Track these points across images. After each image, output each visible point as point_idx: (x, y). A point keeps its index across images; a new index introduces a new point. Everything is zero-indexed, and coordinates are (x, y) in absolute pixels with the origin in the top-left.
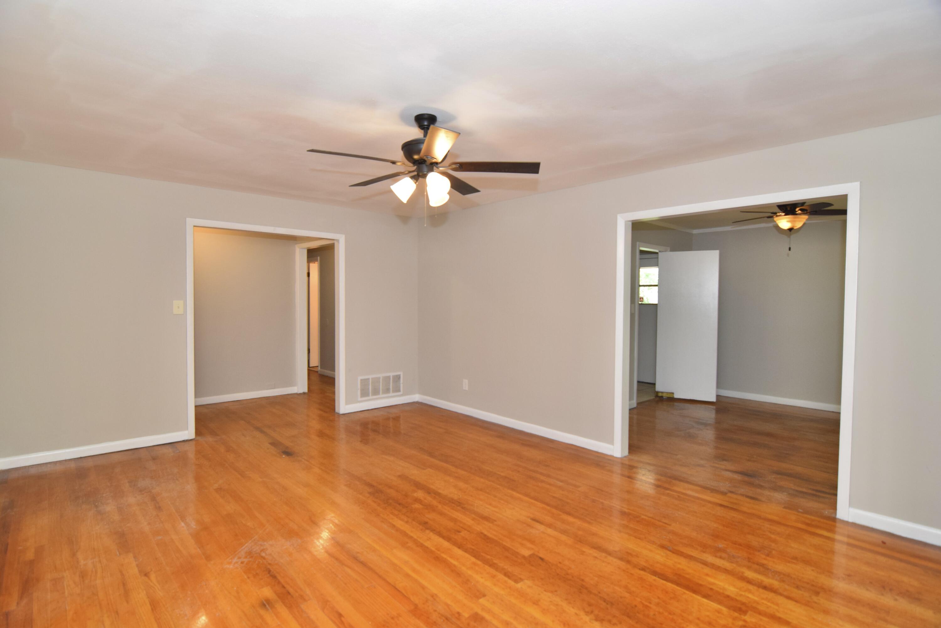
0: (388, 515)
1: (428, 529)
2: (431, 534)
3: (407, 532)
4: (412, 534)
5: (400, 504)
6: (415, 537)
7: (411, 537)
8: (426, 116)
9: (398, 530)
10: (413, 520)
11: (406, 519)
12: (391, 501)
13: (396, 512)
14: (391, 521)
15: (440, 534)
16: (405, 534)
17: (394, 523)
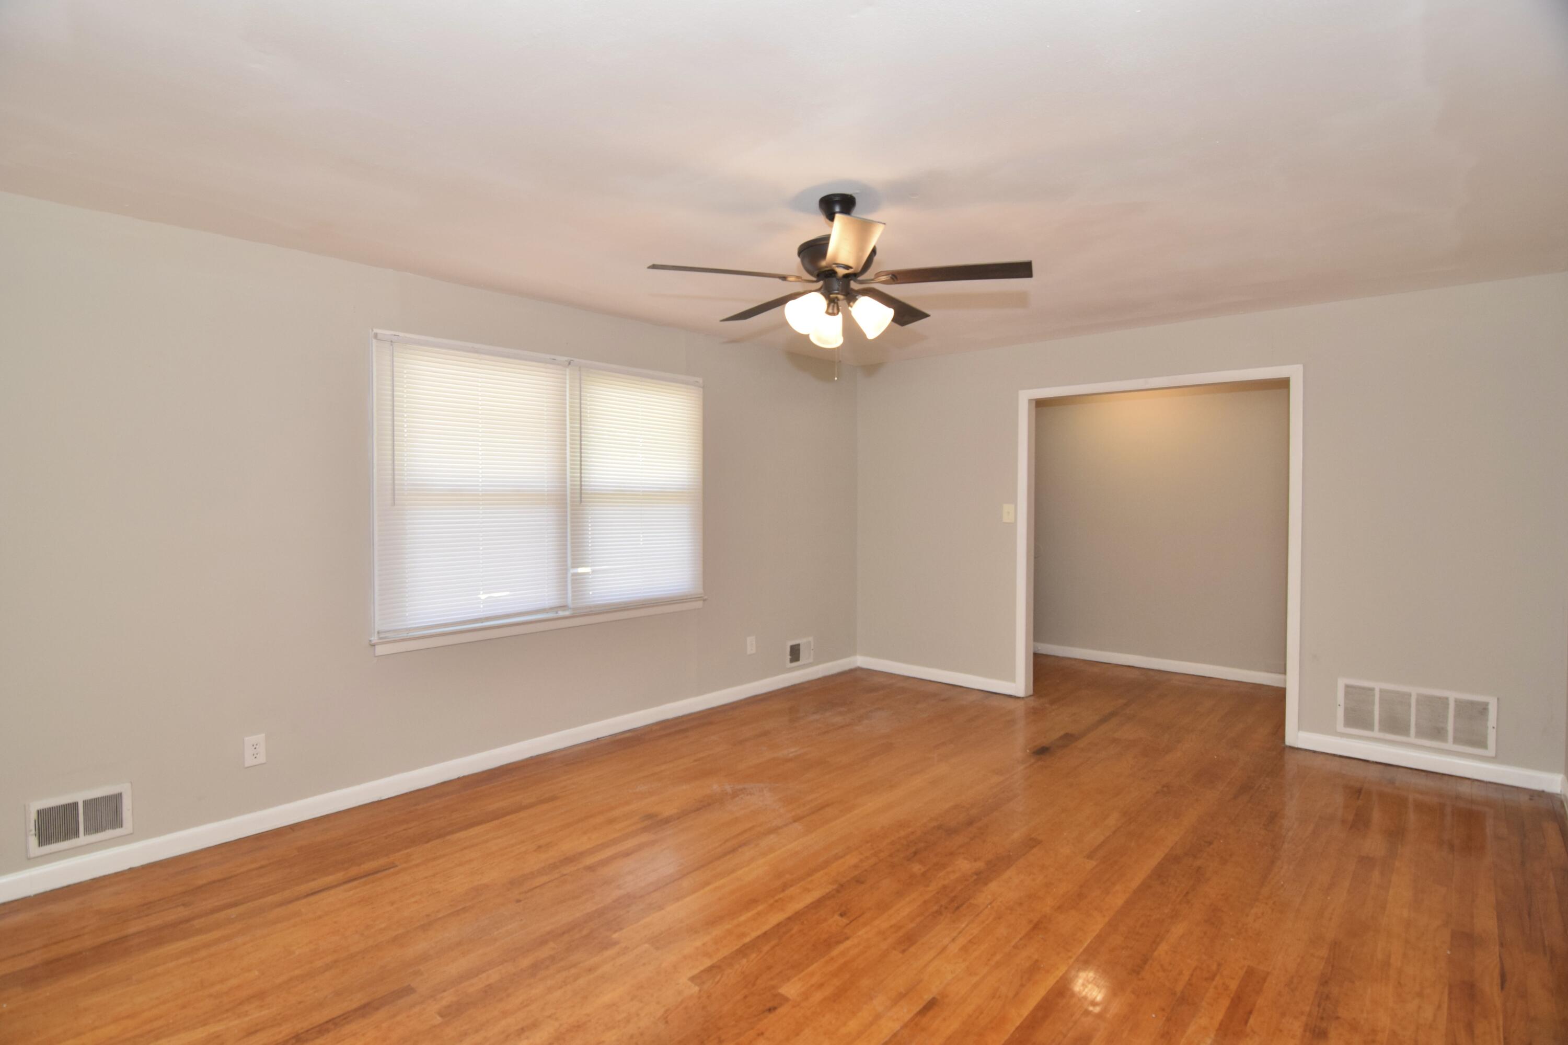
8: (837, 199)
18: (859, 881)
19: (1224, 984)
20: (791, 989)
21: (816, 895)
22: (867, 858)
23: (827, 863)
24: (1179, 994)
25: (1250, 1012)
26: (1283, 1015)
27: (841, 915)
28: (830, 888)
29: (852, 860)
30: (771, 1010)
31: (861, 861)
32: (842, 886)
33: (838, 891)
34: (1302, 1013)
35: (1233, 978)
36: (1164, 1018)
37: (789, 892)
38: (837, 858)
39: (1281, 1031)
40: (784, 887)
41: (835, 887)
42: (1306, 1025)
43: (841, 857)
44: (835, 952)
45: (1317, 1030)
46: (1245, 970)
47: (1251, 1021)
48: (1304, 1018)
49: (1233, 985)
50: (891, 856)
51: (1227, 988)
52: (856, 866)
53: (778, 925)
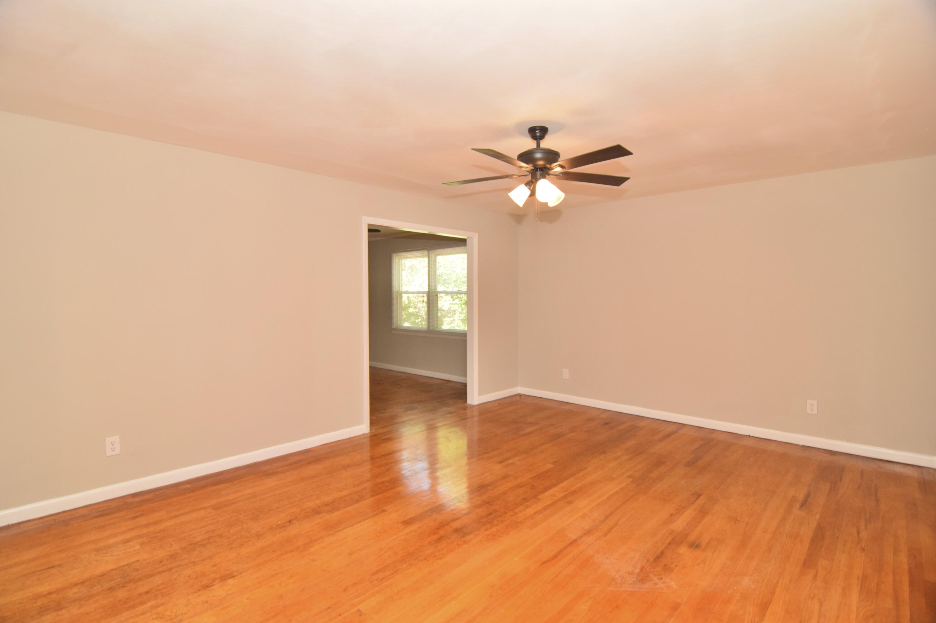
8: (538, 128)
18: (525, 500)
20: (550, 466)
21: (547, 494)
22: (521, 512)
23: (546, 508)
27: (534, 485)
28: (540, 497)
29: (530, 511)
30: (555, 462)
31: (524, 510)
32: (535, 497)
33: (537, 495)
37: (562, 495)
38: (539, 512)
40: (565, 497)
41: (539, 497)
43: (537, 512)
44: (535, 474)
50: (505, 513)
52: (527, 507)
53: (562, 482)
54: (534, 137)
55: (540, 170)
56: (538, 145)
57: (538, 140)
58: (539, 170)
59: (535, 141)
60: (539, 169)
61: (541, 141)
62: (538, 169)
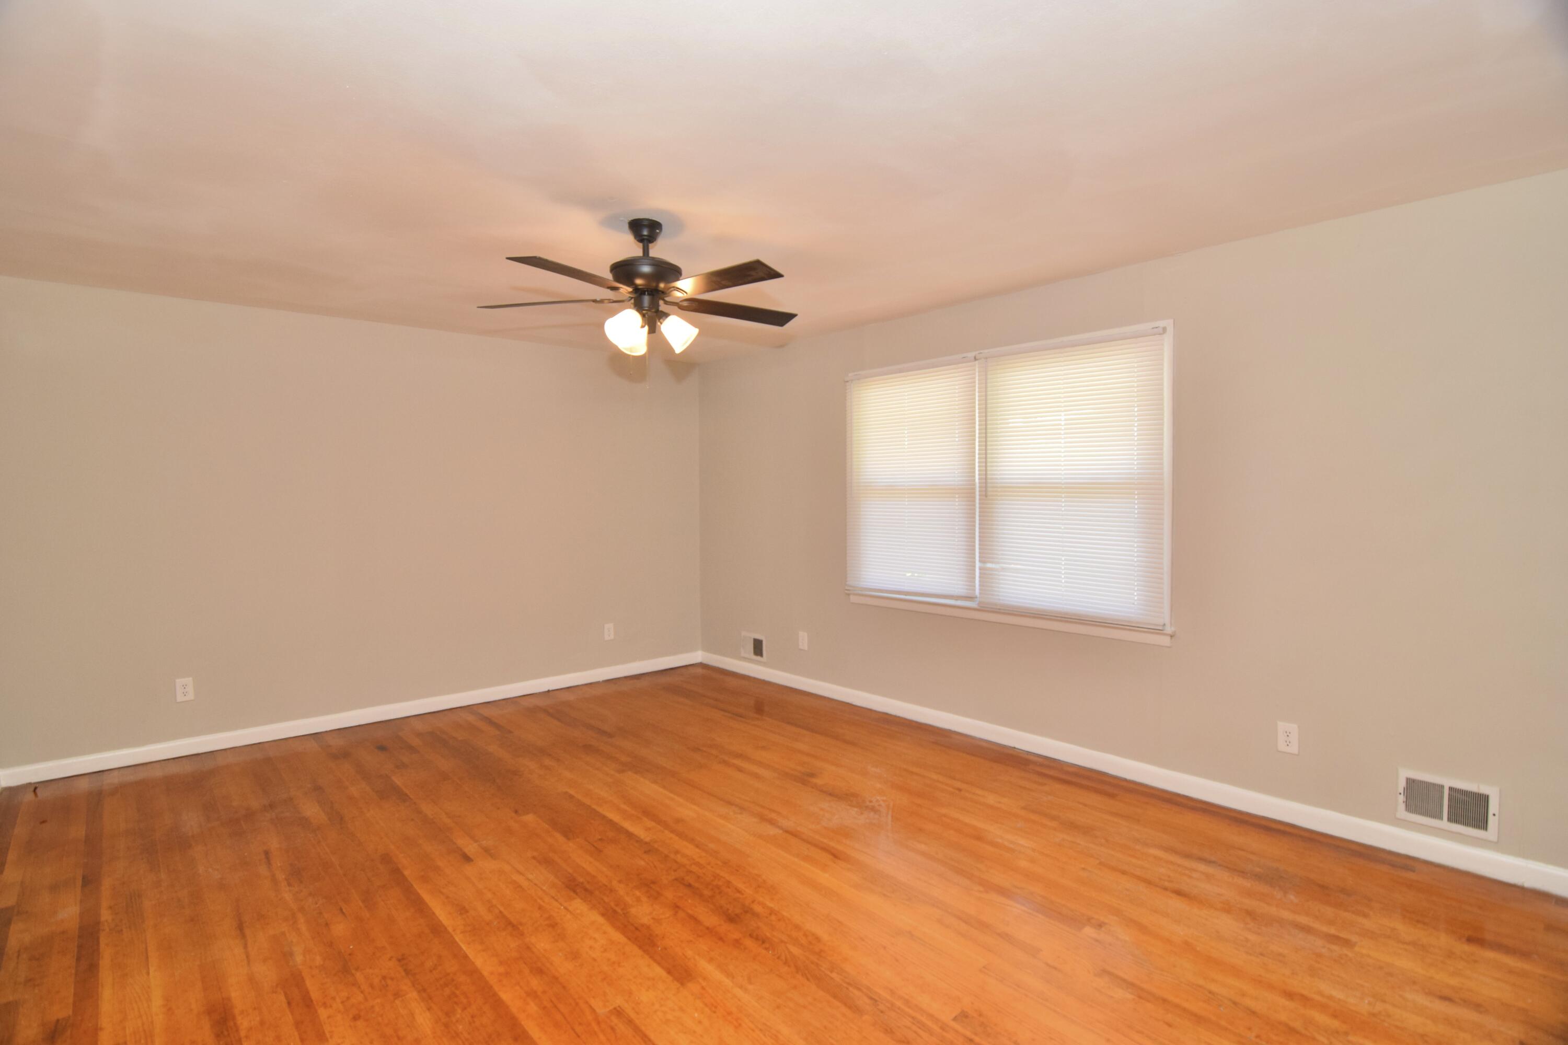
0: (709, 864)
1: (646, 843)
2: (642, 837)
3: (677, 838)
4: (672, 835)
5: (690, 886)
6: (666, 832)
7: (673, 831)
8: (646, 223)
9: (692, 841)
10: (666, 856)
11: (679, 858)
12: (707, 893)
13: (694, 868)
14: (704, 854)
15: (630, 835)
16: (681, 835)
17: (697, 850)
19: (331, 1006)
24: (353, 971)
25: (289, 1003)
26: (262, 1023)
34: (247, 1037)
35: (329, 1017)
36: (343, 951)
39: (255, 1009)
42: (237, 1031)
45: (226, 1033)
46: (328, 1035)
47: (282, 998)
48: (243, 1033)
49: (323, 1013)
51: (325, 1005)
54: (640, 238)
55: (649, 294)
56: (646, 251)
57: (646, 241)
58: (646, 293)
59: (641, 245)
60: (647, 291)
61: (651, 245)
62: (645, 291)
